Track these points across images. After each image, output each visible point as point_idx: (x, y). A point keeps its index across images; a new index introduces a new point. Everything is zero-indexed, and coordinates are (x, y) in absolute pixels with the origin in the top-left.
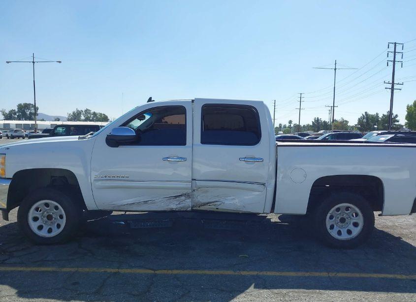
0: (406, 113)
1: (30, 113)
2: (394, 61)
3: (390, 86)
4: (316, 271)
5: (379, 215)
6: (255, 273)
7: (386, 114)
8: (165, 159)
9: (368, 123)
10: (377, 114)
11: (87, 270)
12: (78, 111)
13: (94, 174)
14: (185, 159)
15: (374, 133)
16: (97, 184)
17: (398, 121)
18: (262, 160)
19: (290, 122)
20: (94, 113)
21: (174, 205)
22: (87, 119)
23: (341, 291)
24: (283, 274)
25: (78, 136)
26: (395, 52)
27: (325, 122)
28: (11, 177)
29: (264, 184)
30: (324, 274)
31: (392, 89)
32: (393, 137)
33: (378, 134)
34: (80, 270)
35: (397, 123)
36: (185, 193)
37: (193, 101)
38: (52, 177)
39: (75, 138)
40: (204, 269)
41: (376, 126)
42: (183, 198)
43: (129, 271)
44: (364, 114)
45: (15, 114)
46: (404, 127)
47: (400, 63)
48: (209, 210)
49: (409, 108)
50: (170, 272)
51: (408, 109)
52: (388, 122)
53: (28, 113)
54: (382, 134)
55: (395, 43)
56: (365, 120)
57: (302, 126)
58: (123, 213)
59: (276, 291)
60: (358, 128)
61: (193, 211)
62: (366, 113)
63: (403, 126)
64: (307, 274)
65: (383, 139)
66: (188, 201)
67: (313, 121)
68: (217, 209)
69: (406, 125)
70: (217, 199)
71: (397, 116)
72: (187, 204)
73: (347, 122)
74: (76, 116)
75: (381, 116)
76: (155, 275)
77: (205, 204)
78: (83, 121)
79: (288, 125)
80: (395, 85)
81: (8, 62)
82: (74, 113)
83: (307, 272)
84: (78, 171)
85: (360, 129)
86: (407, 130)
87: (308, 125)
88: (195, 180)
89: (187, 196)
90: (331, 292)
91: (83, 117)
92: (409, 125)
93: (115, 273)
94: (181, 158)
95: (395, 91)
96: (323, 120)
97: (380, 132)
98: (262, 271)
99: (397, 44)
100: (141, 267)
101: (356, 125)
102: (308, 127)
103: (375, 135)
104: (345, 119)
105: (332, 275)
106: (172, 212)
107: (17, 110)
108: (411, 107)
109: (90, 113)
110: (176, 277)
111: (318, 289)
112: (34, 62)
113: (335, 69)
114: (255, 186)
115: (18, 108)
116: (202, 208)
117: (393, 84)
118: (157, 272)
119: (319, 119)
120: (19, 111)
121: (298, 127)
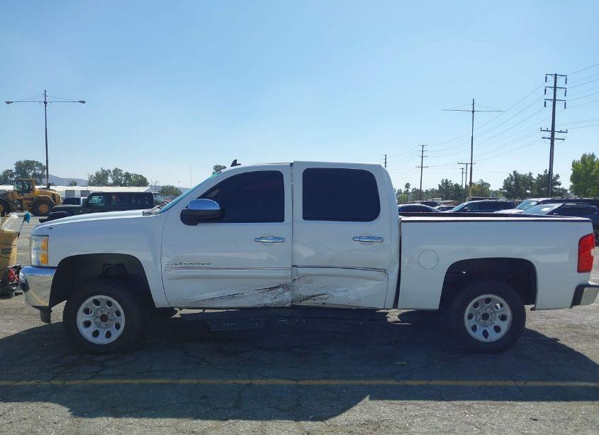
0: (572, 172)
1: (35, 175)
2: (555, 100)
3: (549, 135)
4: (499, 380)
5: (532, 309)
6: (424, 383)
7: (542, 173)
8: (258, 240)
9: (518, 187)
10: (530, 174)
11: (211, 381)
12: (104, 171)
13: (166, 260)
14: (282, 240)
15: (532, 202)
16: (169, 273)
17: (560, 184)
18: (380, 239)
19: (407, 186)
20: (127, 174)
21: (268, 300)
22: (117, 183)
23: (536, 403)
24: (460, 383)
25: (141, 211)
26: (555, 87)
27: (456, 185)
28: (57, 266)
29: (385, 271)
30: (510, 383)
31: (552, 139)
32: (560, 207)
33: (539, 203)
34: (202, 381)
35: (557, 187)
36: (282, 283)
37: (292, 164)
38: (105, 265)
39: (137, 213)
40: (359, 378)
41: (528, 191)
42: (280, 290)
43: (263, 382)
44: (512, 174)
45: (12, 175)
46: (569, 192)
47: (563, 103)
48: (312, 305)
49: (575, 165)
50: (316, 383)
51: (573, 166)
52: (546, 185)
53: (31, 174)
54: (544, 202)
55: (556, 75)
56: (513, 183)
57: (424, 191)
58: (202, 311)
59: (457, 403)
60: (504, 193)
61: (293, 307)
62: (514, 172)
63: (566, 190)
64: (489, 383)
65: (546, 209)
66: (287, 293)
67: (441, 184)
68: (324, 304)
69: (571, 188)
70: (324, 291)
71: (558, 176)
72: (285, 298)
73: (489, 185)
74: (100, 179)
75: (535, 176)
76: (301, 387)
77: (308, 298)
78: (111, 185)
79: (404, 189)
80: (555, 133)
81: (8, 103)
82: (97, 174)
83: (488, 380)
84: (145, 257)
85: (506, 195)
86: (573, 197)
87: (433, 191)
88: (296, 266)
89: (286, 287)
90: (524, 403)
91: (110, 180)
92: (575, 189)
93: (249, 385)
94: (279, 238)
95: (556, 142)
96: (454, 183)
97: (541, 200)
98: (431, 380)
99: (558, 77)
100: (278, 377)
101: (501, 190)
102: (432, 193)
103: (534, 203)
104: (485, 181)
105: (521, 383)
106: (266, 308)
107: (14, 171)
108: (578, 164)
109: (121, 174)
110: (326, 388)
111: (508, 400)
112: (45, 103)
113: (473, 112)
114: (374, 273)
115: (16, 168)
116: (304, 303)
117: (553, 131)
118: (300, 383)
119: (448, 181)
120: (17, 172)
121: (418, 194)
